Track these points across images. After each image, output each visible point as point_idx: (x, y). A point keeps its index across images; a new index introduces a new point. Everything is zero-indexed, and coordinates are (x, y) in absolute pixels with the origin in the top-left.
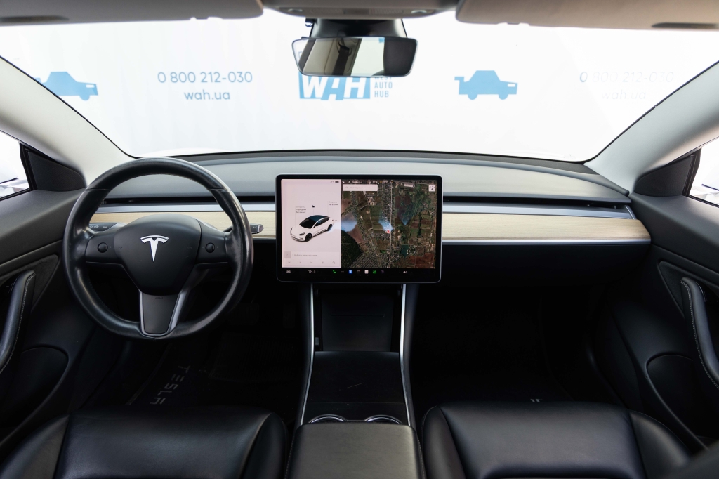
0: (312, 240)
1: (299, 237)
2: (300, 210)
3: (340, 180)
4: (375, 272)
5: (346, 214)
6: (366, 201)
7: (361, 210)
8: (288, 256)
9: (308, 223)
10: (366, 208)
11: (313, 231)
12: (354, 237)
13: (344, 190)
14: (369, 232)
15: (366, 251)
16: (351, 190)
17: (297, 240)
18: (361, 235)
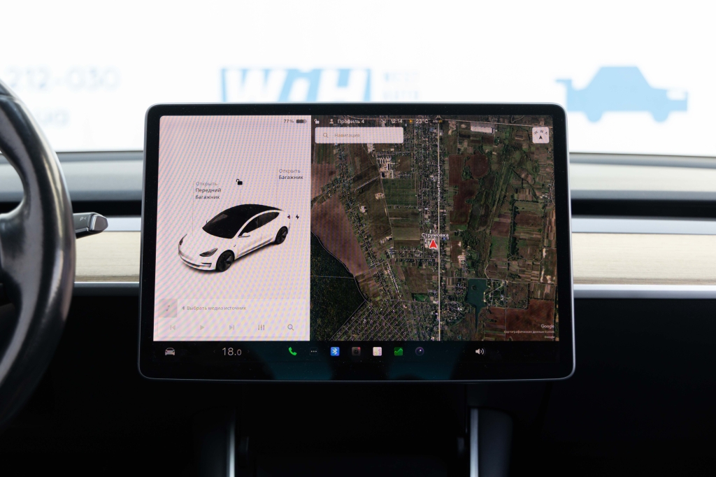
0: (234, 268)
1: (199, 261)
2: (206, 192)
3: (308, 118)
4: (399, 352)
5: (323, 200)
6: (375, 168)
7: (363, 190)
8: (170, 310)
9: (226, 224)
10: (375, 186)
11: (237, 244)
12: (343, 261)
13: (318, 141)
14: (382, 247)
15: (375, 295)
16: (336, 141)
17: (194, 268)
18: (361, 254)
